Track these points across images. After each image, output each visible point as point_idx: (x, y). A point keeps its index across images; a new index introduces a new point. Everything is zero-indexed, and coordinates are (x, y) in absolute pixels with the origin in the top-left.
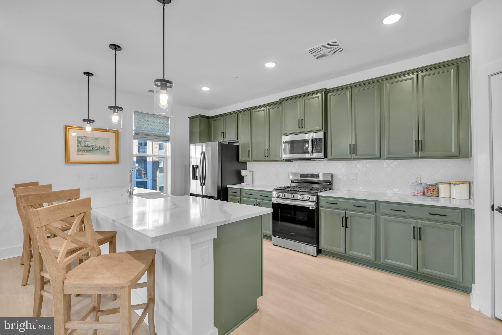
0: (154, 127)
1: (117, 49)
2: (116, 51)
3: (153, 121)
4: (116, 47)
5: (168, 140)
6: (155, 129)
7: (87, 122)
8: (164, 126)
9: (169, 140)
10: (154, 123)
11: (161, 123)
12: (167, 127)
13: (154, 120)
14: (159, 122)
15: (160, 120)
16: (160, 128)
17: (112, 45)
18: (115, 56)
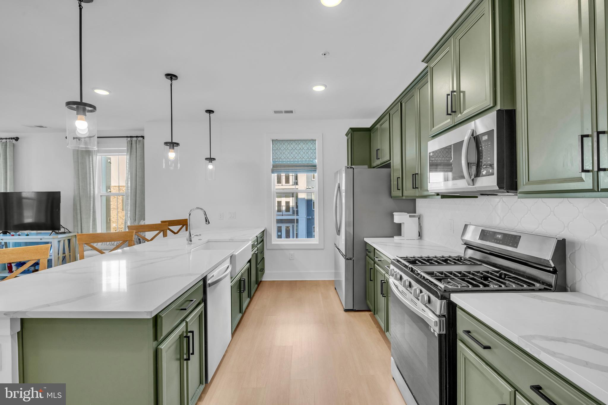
0: (296, 155)
1: (172, 78)
2: (172, 81)
3: (294, 149)
4: (171, 77)
5: (314, 170)
6: (297, 158)
7: (209, 160)
8: (309, 153)
9: (316, 170)
10: (296, 151)
11: (306, 148)
12: (313, 153)
13: (296, 146)
14: (302, 148)
15: (304, 146)
16: (304, 155)
17: (167, 75)
18: (171, 86)
